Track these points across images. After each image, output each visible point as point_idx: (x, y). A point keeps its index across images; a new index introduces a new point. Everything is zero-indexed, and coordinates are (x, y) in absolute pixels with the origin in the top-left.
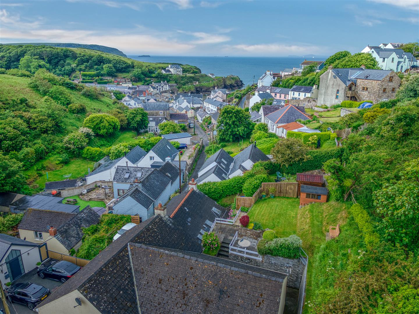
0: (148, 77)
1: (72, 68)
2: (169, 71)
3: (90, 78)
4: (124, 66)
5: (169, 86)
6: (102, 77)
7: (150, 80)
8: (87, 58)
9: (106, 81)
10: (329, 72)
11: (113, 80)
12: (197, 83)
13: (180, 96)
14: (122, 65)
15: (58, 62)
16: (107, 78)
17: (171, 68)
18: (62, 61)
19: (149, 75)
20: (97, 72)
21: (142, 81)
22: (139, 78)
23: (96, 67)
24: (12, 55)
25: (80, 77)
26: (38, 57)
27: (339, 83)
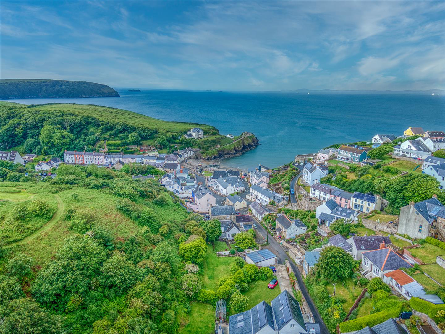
0: (172, 143)
1: (96, 137)
2: (191, 135)
3: (115, 148)
4: (149, 133)
5: (193, 152)
6: (128, 146)
7: (174, 147)
8: (111, 126)
9: (132, 150)
10: (411, 207)
11: (139, 148)
12: (219, 146)
13: (220, 176)
14: (147, 133)
15: (81, 130)
16: (132, 147)
17: (193, 132)
18: (85, 129)
19: (173, 141)
20: (122, 141)
21: (167, 148)
22: (164, 145)
23: (121, 135)
24: (29, 122)
25: (105, 147)
26: (60, 126)
27: (421, 219)
